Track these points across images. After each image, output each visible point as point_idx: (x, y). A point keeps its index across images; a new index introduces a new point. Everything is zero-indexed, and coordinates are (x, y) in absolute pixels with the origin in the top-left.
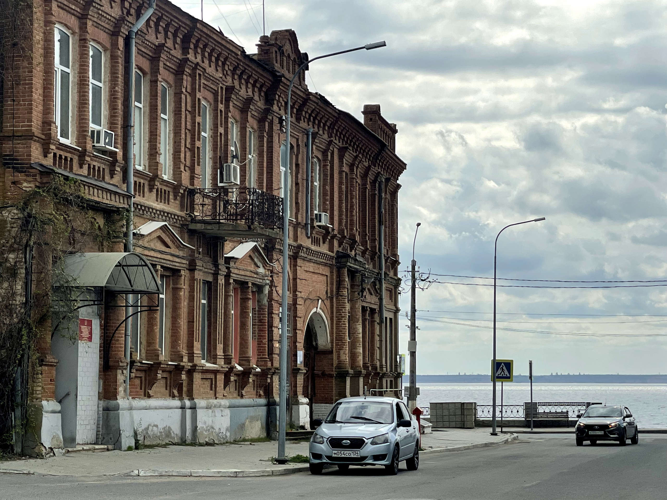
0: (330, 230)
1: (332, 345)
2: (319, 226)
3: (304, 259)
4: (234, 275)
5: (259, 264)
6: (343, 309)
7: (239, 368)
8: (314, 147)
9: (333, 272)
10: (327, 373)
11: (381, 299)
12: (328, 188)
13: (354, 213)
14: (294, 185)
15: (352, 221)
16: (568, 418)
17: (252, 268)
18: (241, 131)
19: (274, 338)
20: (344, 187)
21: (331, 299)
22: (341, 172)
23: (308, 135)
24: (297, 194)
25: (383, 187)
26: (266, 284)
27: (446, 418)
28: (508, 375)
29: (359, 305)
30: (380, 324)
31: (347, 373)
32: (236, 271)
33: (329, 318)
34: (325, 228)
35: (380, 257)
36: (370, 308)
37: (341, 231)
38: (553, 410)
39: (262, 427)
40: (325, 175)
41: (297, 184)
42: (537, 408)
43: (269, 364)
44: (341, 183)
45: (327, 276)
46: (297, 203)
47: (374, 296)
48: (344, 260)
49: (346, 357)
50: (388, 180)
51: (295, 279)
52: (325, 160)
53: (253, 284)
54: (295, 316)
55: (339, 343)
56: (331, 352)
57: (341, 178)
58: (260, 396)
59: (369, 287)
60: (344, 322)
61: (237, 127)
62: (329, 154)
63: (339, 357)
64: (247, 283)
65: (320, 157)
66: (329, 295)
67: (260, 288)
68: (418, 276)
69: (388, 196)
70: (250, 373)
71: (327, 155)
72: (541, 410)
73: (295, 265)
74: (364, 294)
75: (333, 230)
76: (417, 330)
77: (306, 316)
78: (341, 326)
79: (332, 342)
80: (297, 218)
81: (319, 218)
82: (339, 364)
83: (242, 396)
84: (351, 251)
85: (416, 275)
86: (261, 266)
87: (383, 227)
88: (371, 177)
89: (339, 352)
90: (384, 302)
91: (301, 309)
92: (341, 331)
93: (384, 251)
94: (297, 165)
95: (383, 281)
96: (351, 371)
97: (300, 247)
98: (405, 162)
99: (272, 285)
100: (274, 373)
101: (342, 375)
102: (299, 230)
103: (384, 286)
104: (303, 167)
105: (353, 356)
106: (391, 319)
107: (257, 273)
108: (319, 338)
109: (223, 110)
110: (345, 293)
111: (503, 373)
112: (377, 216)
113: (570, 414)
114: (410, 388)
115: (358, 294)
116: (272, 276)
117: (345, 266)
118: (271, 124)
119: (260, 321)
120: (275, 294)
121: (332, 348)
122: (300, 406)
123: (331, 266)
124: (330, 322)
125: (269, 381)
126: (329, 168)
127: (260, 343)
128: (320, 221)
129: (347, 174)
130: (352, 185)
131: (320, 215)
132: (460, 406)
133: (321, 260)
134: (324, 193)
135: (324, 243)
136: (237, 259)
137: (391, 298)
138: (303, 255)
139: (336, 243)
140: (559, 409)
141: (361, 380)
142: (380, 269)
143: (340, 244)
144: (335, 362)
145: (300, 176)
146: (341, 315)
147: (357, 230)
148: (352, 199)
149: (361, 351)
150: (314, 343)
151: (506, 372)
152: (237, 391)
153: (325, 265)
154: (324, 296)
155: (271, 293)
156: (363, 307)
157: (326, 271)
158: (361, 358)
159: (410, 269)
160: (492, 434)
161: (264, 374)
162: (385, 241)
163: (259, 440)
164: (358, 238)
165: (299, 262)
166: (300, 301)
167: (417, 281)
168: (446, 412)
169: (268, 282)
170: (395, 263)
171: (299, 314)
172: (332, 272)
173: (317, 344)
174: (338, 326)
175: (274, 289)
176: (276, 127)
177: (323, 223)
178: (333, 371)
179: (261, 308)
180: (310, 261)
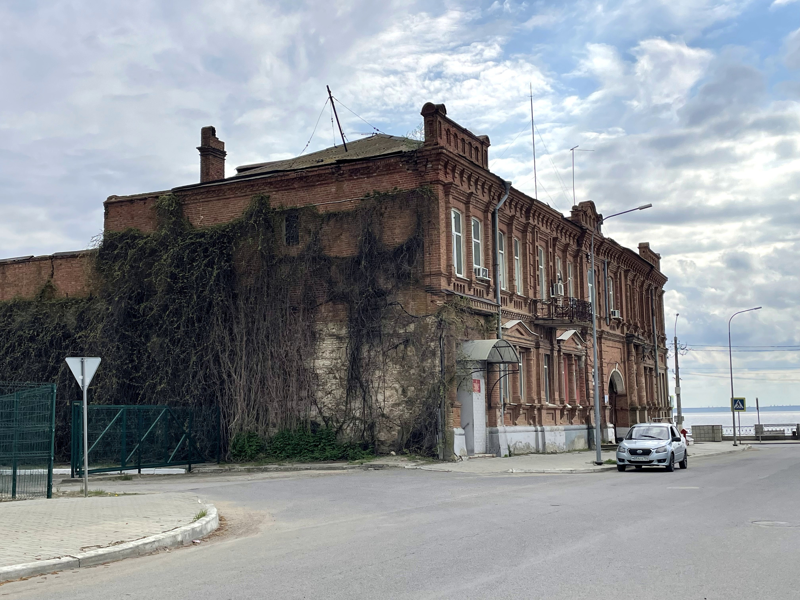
0: (621, 320)
2: (614, 319)
3: (606, 339)
4: (563, 350)
5: (578, 343)
6: (632, 369)
7: (569, 406)
8: (609, 270)
10: (624, 408)
11: (656, 362)
12: (618, 295)
13: (636, 310)
14: (597, 294)
15: (634, 314)
16: (784, 434)
17: (574, 345)
18: (563, 264)
19: (590, 388)
20: (628, 294)
21: (624, 363)
22: (626, 285)
23: (604, 264)
24: (599, 300)
25: (653, 292)
26: (583, 355)
27: (703, 435)
28: (743, 407)
29: (642, 366)
30: (656, 377)
31: (637, 408)
32: (564, 348)
33: (623, 375)
34: (618, 319)
35: (654, 336)
36: (649, 367)
37: (628, 321)
38: (774, 429)
39: (585, 443)
40: (616, 287)
41: (599, 293)
42: (763, 428)
43: (588, 403)
44: (626, 291)
45: (621, 349)
46: (600, 305)
47: (651, 360)
48: (631, 338)
49: (635, 399)
50: (656, 288)
51: (601, 351)
52: (616, 278)
53: (575, 355)
54: (602, 374)
55: (630, 389)
56: (626, 395)
57: (626, 289)
58: (583, 423)
59: (648, 354)
60: (633, 376)
61: (560, 262)
62: (618, 274)
63: (631, 398)
64: (571, 355)
65: (613, 276)
66: (623, 360)
67: (579, 358)
68: (679, 347)
69: (657, 298)
70: (576, 409)
71: (617, 275)
72: (766, 429)
73: (601, 343)
74: (645, 359)
75: (623, 320)
76: (680, 381)
77: (609, 373)
78: (632, 379)
79: (626, 390)
80: (600, 314)
81: (614, 313)
82: (632, 402)
83: (572, 424)
84: (635, 333)
86: (579, 344)
87: (655, 317)
88: (645, 287)
89: (631, 395)
90: (658, 363)
91: (605, 370)
92: (632, 382)
93: (656, 332)
94: (599, 282)
95: (657, 351)
96: (639, 407)
97: (603, 332)
98: (667, 276)
99: (587, 355)
100: (591, 409)
101: (634, 410)
102: (602, 321)
103: (657, 354)
104: (602, 283)
105: (640, 398)
106: (663, 374)
107: (577, 349)
108: (618, 387)
109: (552, 251)
110: (633, 358)
111: (739, 406)
112: (650, 311)
113: (786, 432)
114: (678, 416)
115: (641, 359)
116: (586, 350)
117: (632, 342)
118: (581, 258)
119: (580, 377)
120: (589, 361)
121: (627, 393)
122: (608, 429)
123: (623, 343)
124: (624, 377)
125: (588, 414)
126: (618, 282)
127: (581, 391)
128: (615, 316)
129: (630, 286)
130: (633, 293)
131: (615, 312)
132: (711, 427)
133: (617, 339)
134: (616, 298)
135: (618, 328)
136: (564, 340)
137: (662, 361)
138: (605, 336)
139: (625, 328)
140: (778, 429)
141: (646, 412)
142: (654, 343)
143: (628, 329)
144: (629, 402)
145: (600, 289)
146: (631, 372)
147: (638, 320)
148: (634, 301)
149: (645, 394)
150: (615, 390)
151: (741, 405)
152: (569, 421)
153: (619, 342)
154: (619, 361)
155: (586, 360)
156: (644, 367)
157: (620, 346)
158: (645, 399)
159: (673, 343)
160: (734, 445)
161: (585, 409)
162: (657, 326)
163: (584, 450)
164: (639, 325)
165: (603, 341)
166: (604, 365)
167: (678, 350)
168: (702, 432)
169: (584, 353)
170: (663, 339)
171: (604, 372)
172: (623, 346)
173: (616, 391)
174: (629, 379)
175: (588, 358)
176: (584, 260)
177: (616, 317)
178: (627, 407)
179: (580, 369)
180: (610, 340)
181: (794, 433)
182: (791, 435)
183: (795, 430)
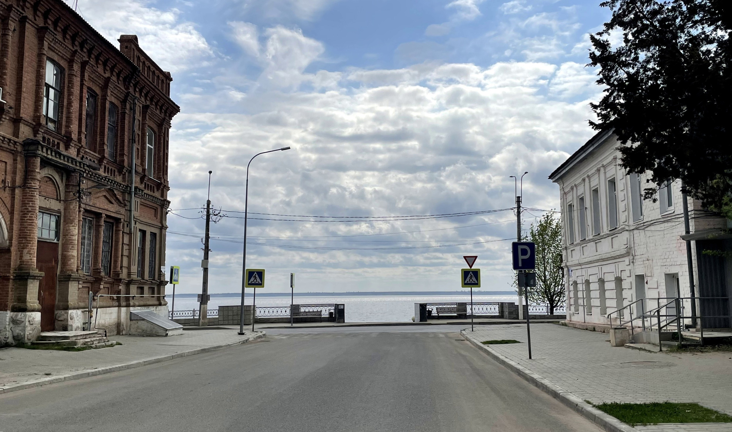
0: (5, 107)
1: (11, 243)
6: (31, 203)
9: (17, 160)
11: (129, 211)
13: (72, 111)
15: (68, 118)
16: (321, 315)
21: (13, 189)
22: (40, 55)
27: (230, 318)
28: (260, 282)
29: (75, 206)
30: (129, 234)
31: (28, 275)
35: (131, 172)
36: (106, 215)
37: (36, 118)
38: (311, 310)
42: (299, 309)
45: (6, 163)
47: (116, 206)
48: (32, 148)
49: (32, 258)
50: (146, 107)
55: (22, 240)
56: (8, 251)
59: (104, 194)
60: (32, 217)
63: (20, 257)
66: (8, 185)
68: (212, 212)
72: (302, 310)
74: (86, 197)
75: (11, 108)
76: (209, 252)
78: (27, 222)
79: (10, 239)
82: (21, 264)
84: (67, 149)
85: (211, 211)
89: (23, 251)
90: (136, 214)
92: (26, 228)
93: (136, 168)
101: (22, 278)
103: (136, 200)
106: (153, 235)
110: (35, 185)
111: (255, 280)
113: (323, 313)
114: (202, 295)
115: (75, 194)
117: (36, 156)
121: (10, 246)
123: (14, 153)
124: (8, 216)
130: (70, 82)
132: (241, 308)
139: (24, 129)
141: (73, 284)
142: (131, 183)
143: (35, 133)
144: (14, 263)
146: (27, 209)
148: (69, 95)
149: (75, 254)
157: (5, 157)
158: (74, 261)
159: (206, 207)
160: (239, 334)
167: (211, 216)
168: (230, 313)
172: (15, 160)
174: (22, 222)
178: (9, 273)
181: (331, 314)
182: (327, 316)
183: (333, 311)
